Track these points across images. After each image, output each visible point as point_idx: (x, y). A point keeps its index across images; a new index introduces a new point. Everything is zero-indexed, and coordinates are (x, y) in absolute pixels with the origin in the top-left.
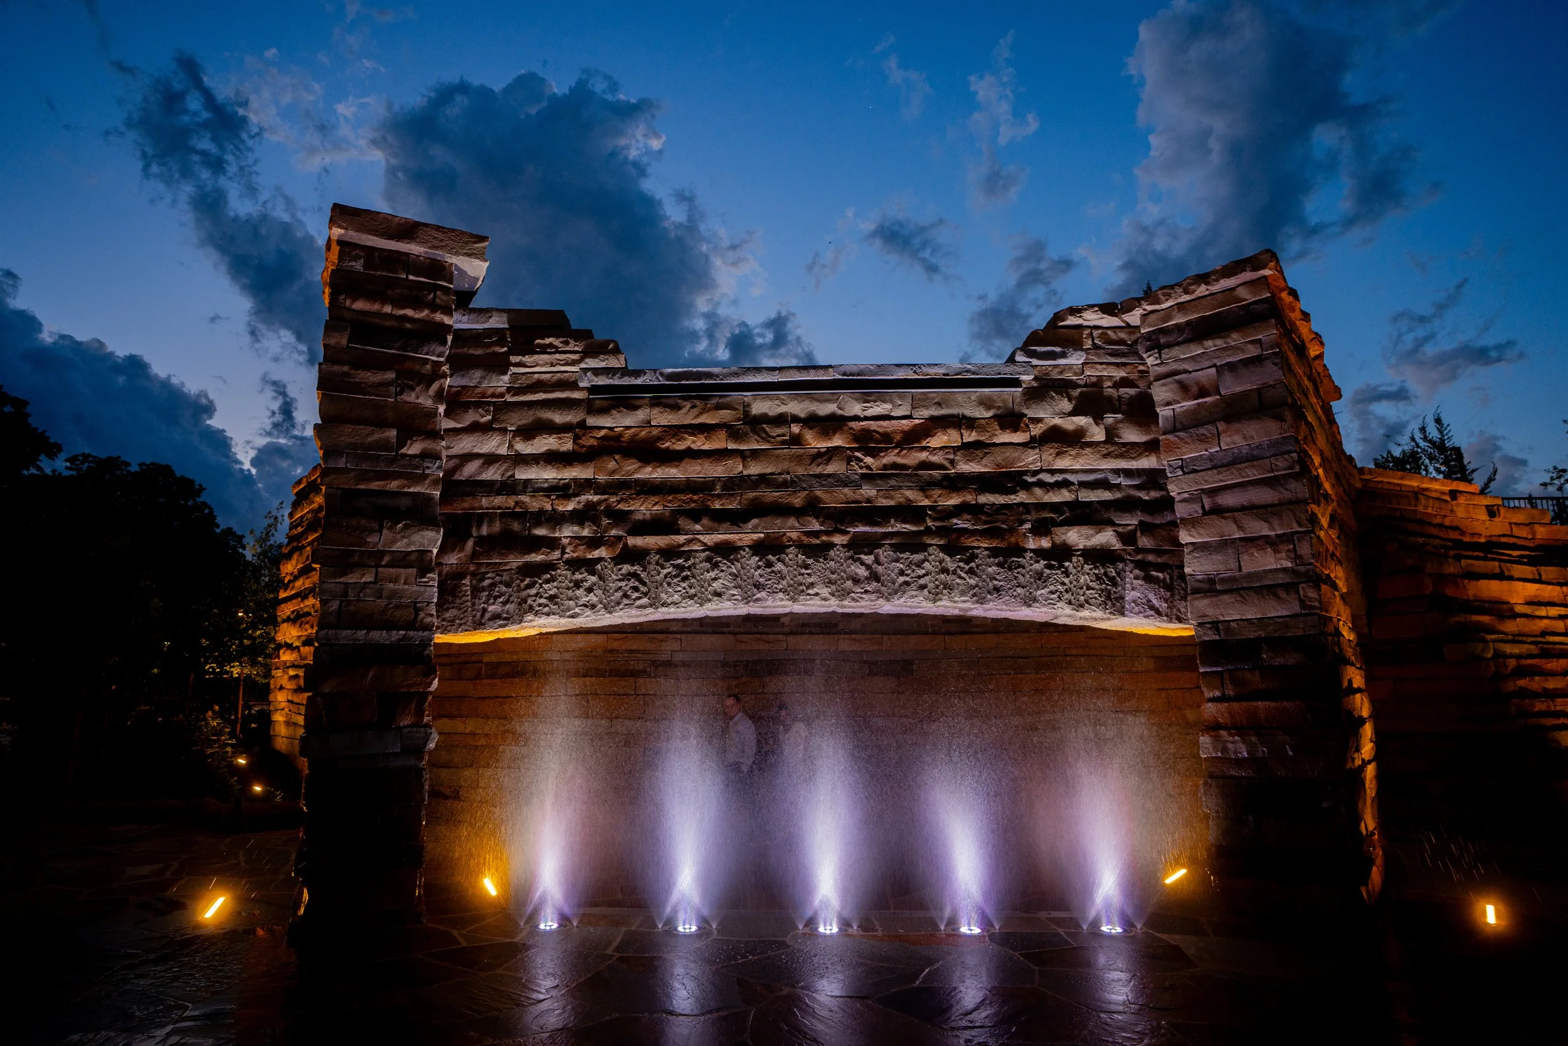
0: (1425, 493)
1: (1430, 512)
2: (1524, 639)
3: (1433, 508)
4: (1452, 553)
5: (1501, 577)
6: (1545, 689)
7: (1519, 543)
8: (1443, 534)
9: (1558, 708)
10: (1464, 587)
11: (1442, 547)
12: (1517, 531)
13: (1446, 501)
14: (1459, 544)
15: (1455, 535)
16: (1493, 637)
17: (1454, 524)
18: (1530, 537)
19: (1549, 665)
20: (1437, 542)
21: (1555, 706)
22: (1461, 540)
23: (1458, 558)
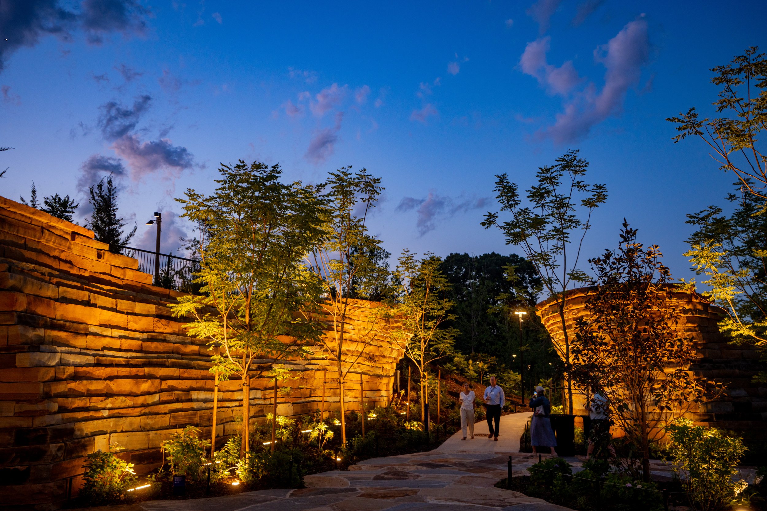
0: (51, 230)
1: (51, 245)
2: (88, 352)
3: (54, 243)
4: (55, 280)
5: (87, 304)
6: (88, 390)
7: (112, 281)
8: (55, 264)
9: (92, 404)
10: (55, 308)
11: (50, 275)
12: (115, 272)
13: (67, 240)
14: (66, 274)
15: (65, 267)
16: (64, 349)
17: (68, 259)
18: (122, 277)
19: (98, 372)
20: (47, 270)
21: (90, 403)
22: (69, 272)
23: (58, 285)
